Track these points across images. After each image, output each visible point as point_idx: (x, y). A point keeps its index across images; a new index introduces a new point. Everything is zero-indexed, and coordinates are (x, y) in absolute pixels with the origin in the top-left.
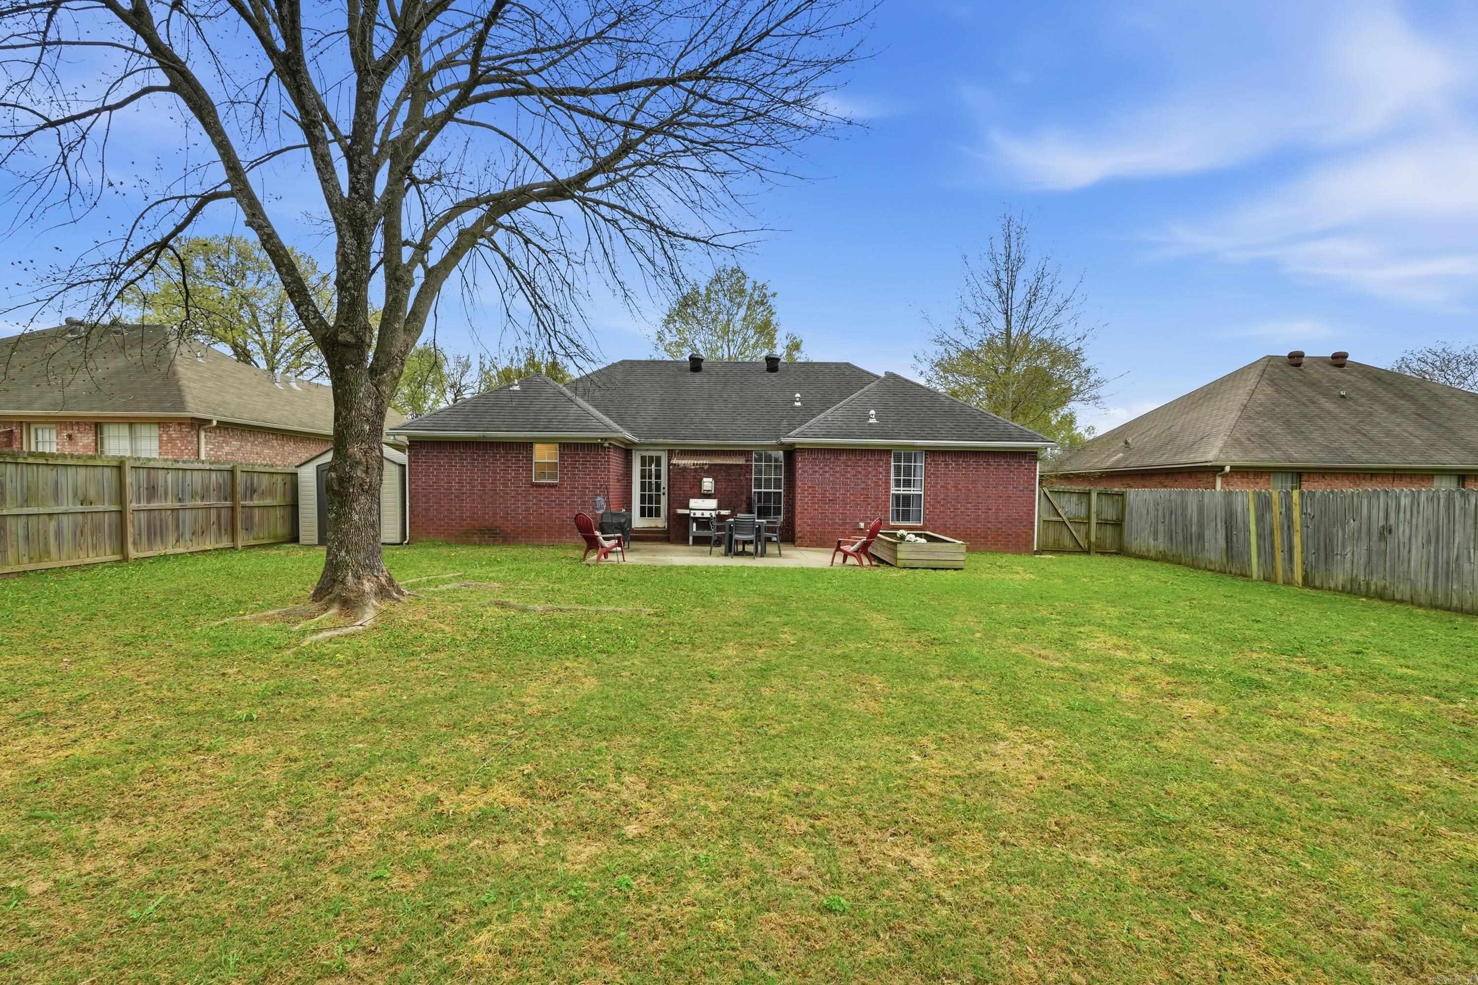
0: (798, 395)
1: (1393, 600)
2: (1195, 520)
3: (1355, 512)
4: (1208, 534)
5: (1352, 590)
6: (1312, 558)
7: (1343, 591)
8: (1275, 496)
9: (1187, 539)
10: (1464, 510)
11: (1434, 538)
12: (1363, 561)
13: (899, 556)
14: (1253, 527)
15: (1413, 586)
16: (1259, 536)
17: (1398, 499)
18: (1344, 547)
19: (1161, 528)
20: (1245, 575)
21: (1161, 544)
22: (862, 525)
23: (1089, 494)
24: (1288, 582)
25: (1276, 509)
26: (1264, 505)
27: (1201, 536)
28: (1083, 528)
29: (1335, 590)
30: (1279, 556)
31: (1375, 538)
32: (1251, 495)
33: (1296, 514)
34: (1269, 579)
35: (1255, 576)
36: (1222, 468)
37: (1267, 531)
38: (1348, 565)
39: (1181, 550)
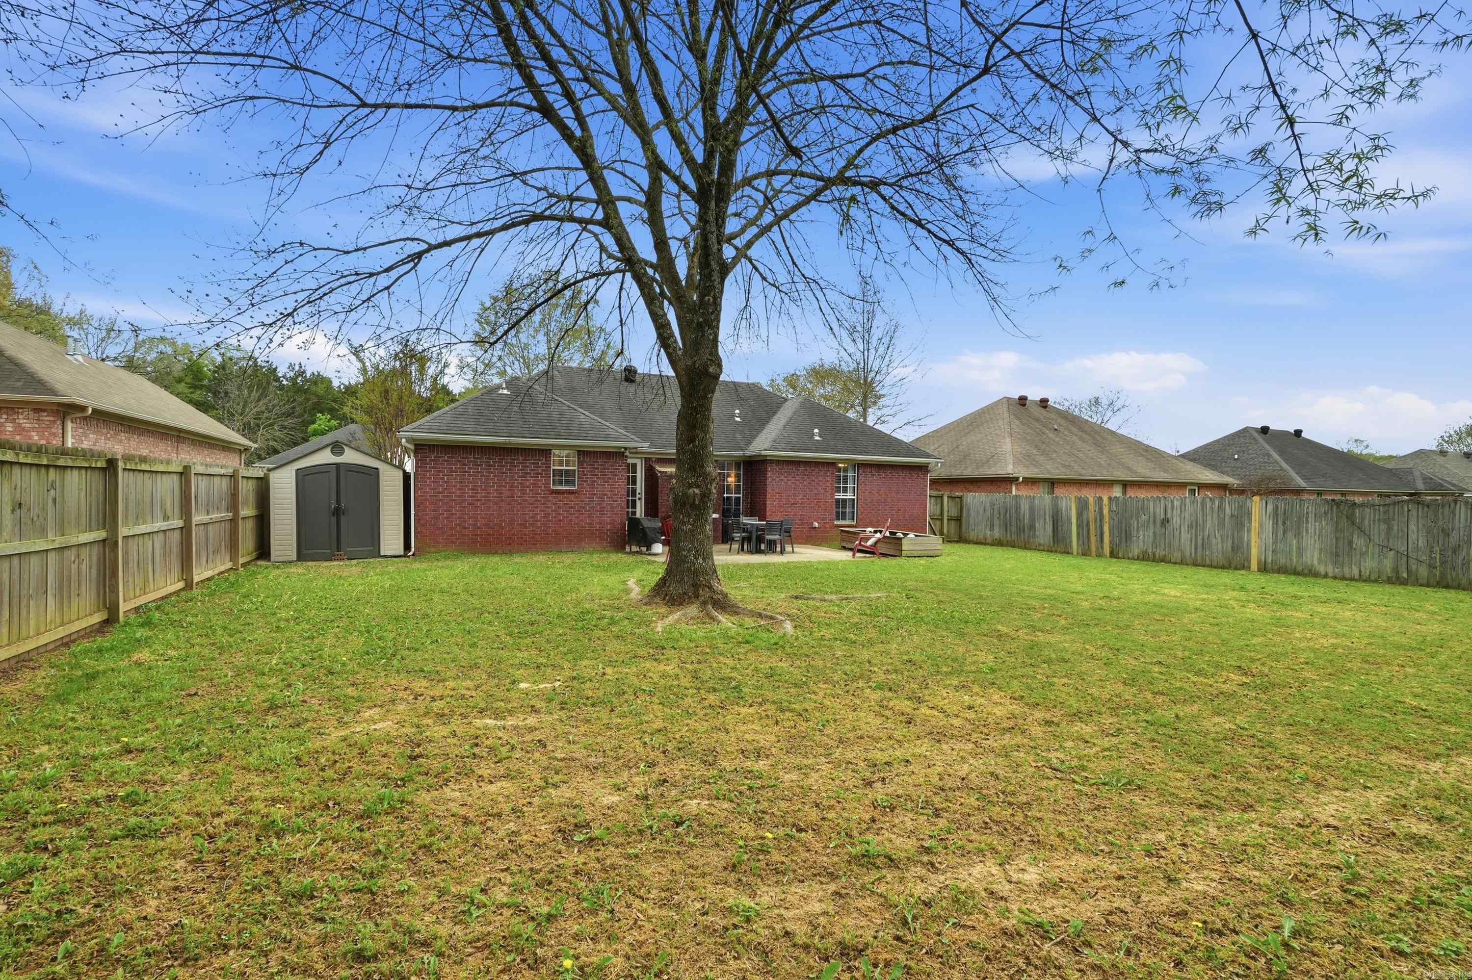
0: (737, 411)
1: (1170, 562)
2: (1027, 516)
3: (1144, 509)
4: (1038, 525)
5: (1144, 558)
6: (1117, 540)
7: (1138, 559)
8: (1091, 500)
9: (1020, 530)
10: (1212, 508)
11: (1195, 526)
12: (1151, 539)
13: (904, 548)
14: (1074, 520)
15: (1183, 553)
16: (1079, 526)
17: (1172, 502)
18: (1138, 531)
19: (996, 522)
20: (1067, 552)
21: (997, 533)
22: (816, 524)
23: (942, 497)
24: (1100, 555)
25: (1092, 507)
26: (1083, 506)
27: (1032, 527)
28: (938, 523)
29: (1133, 559)
30: (1093, 539)
31: (1158, 525)
32: (1073, 499)
33: (1106, 511)
34: (1085, 553)
35: (1075, 553)
36: (1017, 479)
37: (1085, 522)
38: (1141, 544)
39: (1014, 537)
